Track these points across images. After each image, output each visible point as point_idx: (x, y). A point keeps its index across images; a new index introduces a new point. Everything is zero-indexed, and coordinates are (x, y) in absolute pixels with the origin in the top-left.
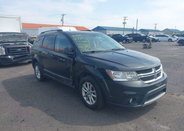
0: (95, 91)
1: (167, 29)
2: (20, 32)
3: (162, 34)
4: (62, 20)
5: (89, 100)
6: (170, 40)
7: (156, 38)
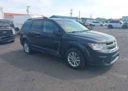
0: (79, 58)
1: (98, 18)
2: (2, 19)
3: (95, 21)
4: (27, 11)
5: (73, 63)
6: (102, 25)
7: (93, 24)
